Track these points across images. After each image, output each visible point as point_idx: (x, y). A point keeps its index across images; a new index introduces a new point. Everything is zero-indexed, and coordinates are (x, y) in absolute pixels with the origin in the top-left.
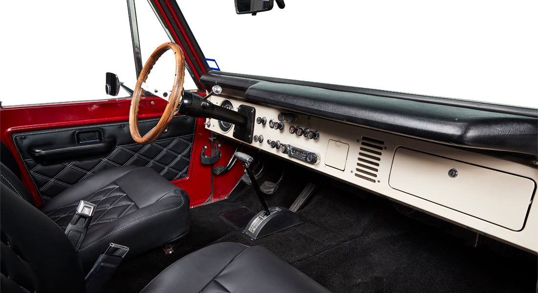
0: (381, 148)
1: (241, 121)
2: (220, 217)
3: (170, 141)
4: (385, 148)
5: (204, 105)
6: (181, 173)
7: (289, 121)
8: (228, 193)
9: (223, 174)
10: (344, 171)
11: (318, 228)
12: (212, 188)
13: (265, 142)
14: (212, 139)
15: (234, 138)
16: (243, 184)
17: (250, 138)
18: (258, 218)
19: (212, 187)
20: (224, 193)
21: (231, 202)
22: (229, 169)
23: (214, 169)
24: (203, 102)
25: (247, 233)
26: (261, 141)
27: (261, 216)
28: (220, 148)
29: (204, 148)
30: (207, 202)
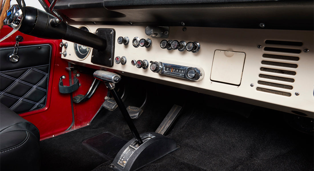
0: (299, 52)
1: (100, 43)
2: (83, 144)
3: (22, 71)
4: (306, 51)
5: (52, 22)
6: (37, 104)
7: (158, 36)
8: (89, 120)
9: (83, 102)
10: (239, 85)
11: (199, 153)
12: (73, 117)
13: (129, 63)
14: (69, 68)
15: (92, 64)
16: (104, 110)
17: (110, 61)
18: (128, 148)
19: (73, 115)
20: (86, 120)
21: (93, 128)
22: (90, 97)
23: (74, 98)
24: (51, 20)
25: (116, 167)
26: (123, 63)
27: (132, 145)
28: (78, 77)
29: (62, 78)
30: (69, 130)
